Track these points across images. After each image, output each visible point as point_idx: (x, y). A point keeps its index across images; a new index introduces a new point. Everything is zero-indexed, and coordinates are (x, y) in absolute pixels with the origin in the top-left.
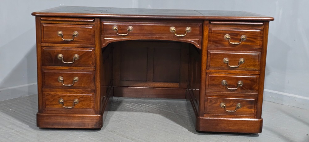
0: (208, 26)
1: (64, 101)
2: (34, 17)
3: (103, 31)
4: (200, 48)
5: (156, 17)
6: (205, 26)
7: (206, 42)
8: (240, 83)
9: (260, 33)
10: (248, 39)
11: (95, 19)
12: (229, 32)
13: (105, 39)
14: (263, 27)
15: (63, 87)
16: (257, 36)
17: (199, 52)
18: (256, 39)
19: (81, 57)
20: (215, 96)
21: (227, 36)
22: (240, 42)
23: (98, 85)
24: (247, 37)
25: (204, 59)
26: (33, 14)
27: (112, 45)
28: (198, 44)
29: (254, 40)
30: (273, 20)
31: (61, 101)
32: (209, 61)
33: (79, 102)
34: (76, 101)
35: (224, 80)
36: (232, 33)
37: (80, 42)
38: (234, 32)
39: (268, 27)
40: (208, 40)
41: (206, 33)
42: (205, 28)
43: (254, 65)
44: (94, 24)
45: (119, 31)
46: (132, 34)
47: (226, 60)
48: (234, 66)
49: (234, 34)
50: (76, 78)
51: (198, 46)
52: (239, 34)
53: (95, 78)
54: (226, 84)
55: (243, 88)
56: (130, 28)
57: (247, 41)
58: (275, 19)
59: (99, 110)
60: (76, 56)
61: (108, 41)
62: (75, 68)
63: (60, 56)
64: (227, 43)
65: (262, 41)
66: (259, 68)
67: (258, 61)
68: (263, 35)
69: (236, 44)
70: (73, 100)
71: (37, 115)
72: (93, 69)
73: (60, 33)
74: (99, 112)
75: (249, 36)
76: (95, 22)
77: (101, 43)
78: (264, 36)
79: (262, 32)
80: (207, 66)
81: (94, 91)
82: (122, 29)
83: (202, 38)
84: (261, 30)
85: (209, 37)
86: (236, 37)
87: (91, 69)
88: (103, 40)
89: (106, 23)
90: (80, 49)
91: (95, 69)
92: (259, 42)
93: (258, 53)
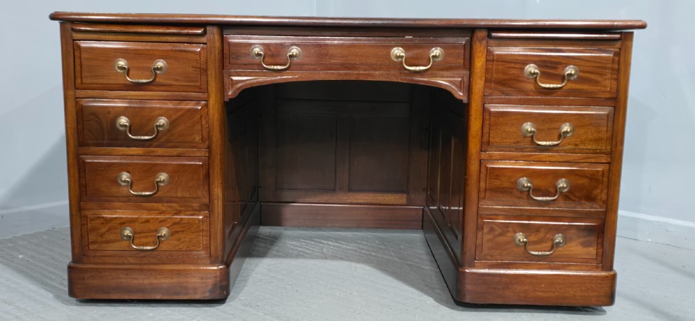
0: (484, 43)
1: (135, 233)
2: (57, 24)
3: (227, 58)
4: (465, 100)
5: (357, 22)
6: (478, 43)
7: (479, 85)
8: (562, 183)
9: (612, 60)
10: (582, 74)
11: (208, 28)
12: (537, 59)
13: (234, 78)
14: (618, 44)
15: (129, 198)
16: (606, 68)
17: (461, 110)
18: (601, 74)
19: (173, 124)
20: (501, 217)
21: (531, 68)
22: (563, 82)
23: (218, 191)
24: (581, 71)
25: (475, 125)
26: (54, 17)
27: (250, 93)
28: (460, 88)
29: (597, 78)
30: (643, 27)
31: (128, 232)
32: (486, 130)
33: (172, 234)
34: (164, 231)
35: (523, 177)
36: (544, 61)
37: (170, 85)
38: (547, 59)
40: (483, 79)
41: (479, 62)
42: (479, 50)
43: (597, 140)
44: (204, 40)
45: (266, 59)
46: (300, 66)
47: (528, 127)
48: (548, 143)
49: (549, 64)
50: (163, 176)
51: (460, 95)
52: (561, 63)
53: (208, 176)
54: (529, 187)
55: (571, 196)
56: (295, 50)
57: (581, 80)
58: (647, 28)
59: (220, 253)
61: (240, 85)
62: (160, 151)
63: (123, 120)
64: (531, 87)
65: (617, 80)
66: (609, 147)
67: (607, 131)
68: (619, 64)
69: (553, 89)
70: (157, 231)
71: (70, 268)
72: (203, 153)
73: (122, 63)
74: (220, 259)
75: (586, 69)
76: (208, 35)
77: (222, 90)
78: (620, 68)
79: (617, 58)
80: (482, 143)
81: (208, 207)
82: (274, 55)
83: (470, 76)
84: (615, 54)
85: (487, 70)
86: (552, 71)
87: (198, 154)
88: (226, 80)
89: (236, 39)
90: (170, 105)
91: (210, 152)
92: (608, 84)
93: (603, 111)
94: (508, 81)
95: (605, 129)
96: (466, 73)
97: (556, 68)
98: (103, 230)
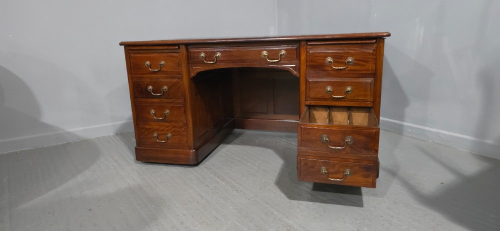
0: (305, 47)
1: (158, 135)
2: (123, 47)
3: (191, 60)
4: (298, 76)
6: (302, 48)
7: (303, 68)
9: (372, 54)
10: (356, 62)
11: (181, 46)
12: (332, 54)
13: (194, 68)
14: (375, 45)
15: (155, 120)
16: (369, 58)
17: (297, 80)
18: (366, 62)
19: (169, 88)
21: (329, 59)
22: (346, 65)
23: (190, 118)
24: (355, 60)
25: (303, 88)
26: (121, 44)
27: (200, 74)
28: (295, 71)
29: (364, 64)
30: (389, 35)
31: (155, 135)
32: (308, 90)
33: (173, 136)
34: (170, 135)
36: (335, 55)
37: (167, 72)
38: (338, 54)
39: (383, 46)
40: (305, 65)
41: (303, 57)
42: (302, 51)
43: (365, 96)
44: (179, 51)
45: (207, 59)
46: (221, 61)
47: (329, 88)
48: (340, 97)
49: (339, 57)
50: (168, 111)
52: (343, 56)
53: (185, 111)
56: (219, 54)
57: (355, 64)
58: (391, 36)
59: (192, 145)
60: (165, 87)
61: (196, 71)
62: (165, 100)
63: (150, 87)
64: (329, 68)
65: (376, 64)
66: (372, 99)
67: (370, 91)
68: (376, 56)
69: (340, 69)
70: (166, 134)
71: (136, 149)
73: (148, 63)
74: (192, 148)
75: (358, 59)
76: (181, 49)
77: (189, 73)
78: (378, 56)
79: (375, 53)
80: (306, 97)
81: (186, 124)
82: (209, 56)
83: (300, 63)
84: (374, 50)
85: (307, 61)
86: (340, 60)
87: (181, 102)
88: (191, 69)
89: (192, 50)
90: (168, 80)
91: (185, 101)
92: (371, 66)
93: (369, 80)
94: (317, 66)
95: (369, 89)
96: (298, 62)
97: (342, 59)
98: (146, 133)
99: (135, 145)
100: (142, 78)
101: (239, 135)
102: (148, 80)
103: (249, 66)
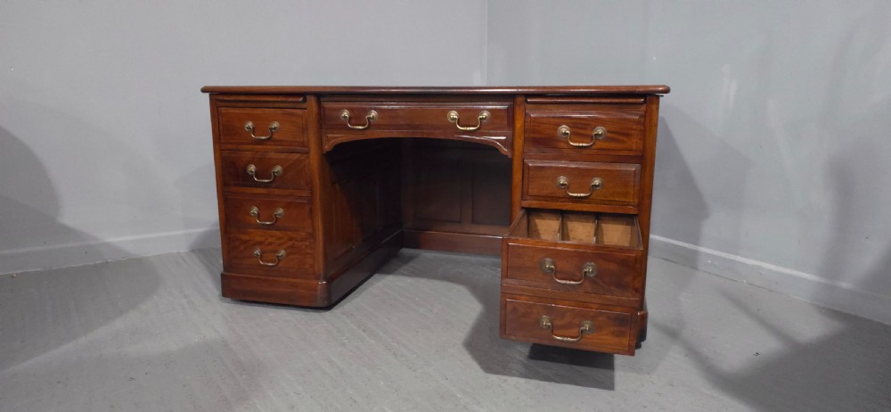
0: (522, 107)
1: (262, 252)
2: (207, 95)
3: (325, 121)
4: (510, 156)
6: (517, 108)
7: (519, 142)
9: (638, 123)
10: (609, 135)
11: (308, 97)
12: (568, 120)
13: (329, 135)
14: (643, 108)
15: (258, 227)
16: (632, 129)
17: (510, 162)
18: (627, 135)
19: (285, 170)
21: (564, 129)
22: (592, 140)
23: (319, 224)
24: (608, 132)
25: (517, 177)
26: (204, 90)
27: (340, 147)
28: (505, 147)
29: (625, 139)
30: (667, 91)
31: (257, 252)
32: (526, 182)
33: (288, 254)
34: (282, 253)
36: (575, 123)
37: (283, 141)
38: (578, 121)
39: (658, 108)
40: (523, 138)
41: (519, 124)
42: (517, 114)
43: (625, 195)
44: (304, 105)
45: (353, 121)
46: (378, 126)
47: (562, 180)
48: (582, 195)
49: (580, 126)
50: (280, 211)
51: (505, 150)
52: (588, 125)
53: (311, 211)
56: (373, 114)
57: (607, 139)
58: (671, 92)
59: (322, 272)
60: (278, 169)
61: (333, 141)
62: (277, 191)
63: (252, 168)
64: (563, 145)
65: (644, 140)
66: (636, 200)
67: (634, 186)
68: (644, 125)
69: (583, 147)
70: (276, 251)
71: (222, 275)
72: (307, 194)
73: (250, 124)
74: (321, 277)
75: (613, 129)
76: (307, 103)
77: (320, 144)
79: (643, 120)
80: (522, 193)
81: (313, 235)
82: (357, 117)
83: (513, 135)
84: (641, 116)
85: (525, 131)
86: (583, 132)
87: (304, 195)
88: (324, 138)
89: (328, 105)
90: (283, 156)
91: (312, 193)
92: (634, 143)
93: (632, 168)
94: (543, 140)
95: (632, 184)
96: (510, 132)
97: (585, 129)
98: (242, 248)
99: (221, 269)
100: (239, 150)
101: (410, 258)
102: (248, 155)
103: (425, 136)
